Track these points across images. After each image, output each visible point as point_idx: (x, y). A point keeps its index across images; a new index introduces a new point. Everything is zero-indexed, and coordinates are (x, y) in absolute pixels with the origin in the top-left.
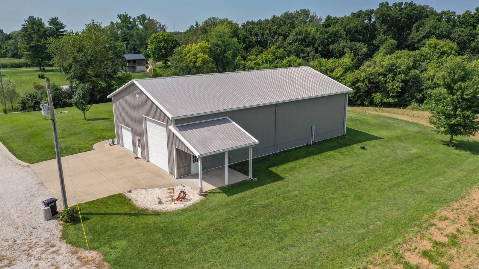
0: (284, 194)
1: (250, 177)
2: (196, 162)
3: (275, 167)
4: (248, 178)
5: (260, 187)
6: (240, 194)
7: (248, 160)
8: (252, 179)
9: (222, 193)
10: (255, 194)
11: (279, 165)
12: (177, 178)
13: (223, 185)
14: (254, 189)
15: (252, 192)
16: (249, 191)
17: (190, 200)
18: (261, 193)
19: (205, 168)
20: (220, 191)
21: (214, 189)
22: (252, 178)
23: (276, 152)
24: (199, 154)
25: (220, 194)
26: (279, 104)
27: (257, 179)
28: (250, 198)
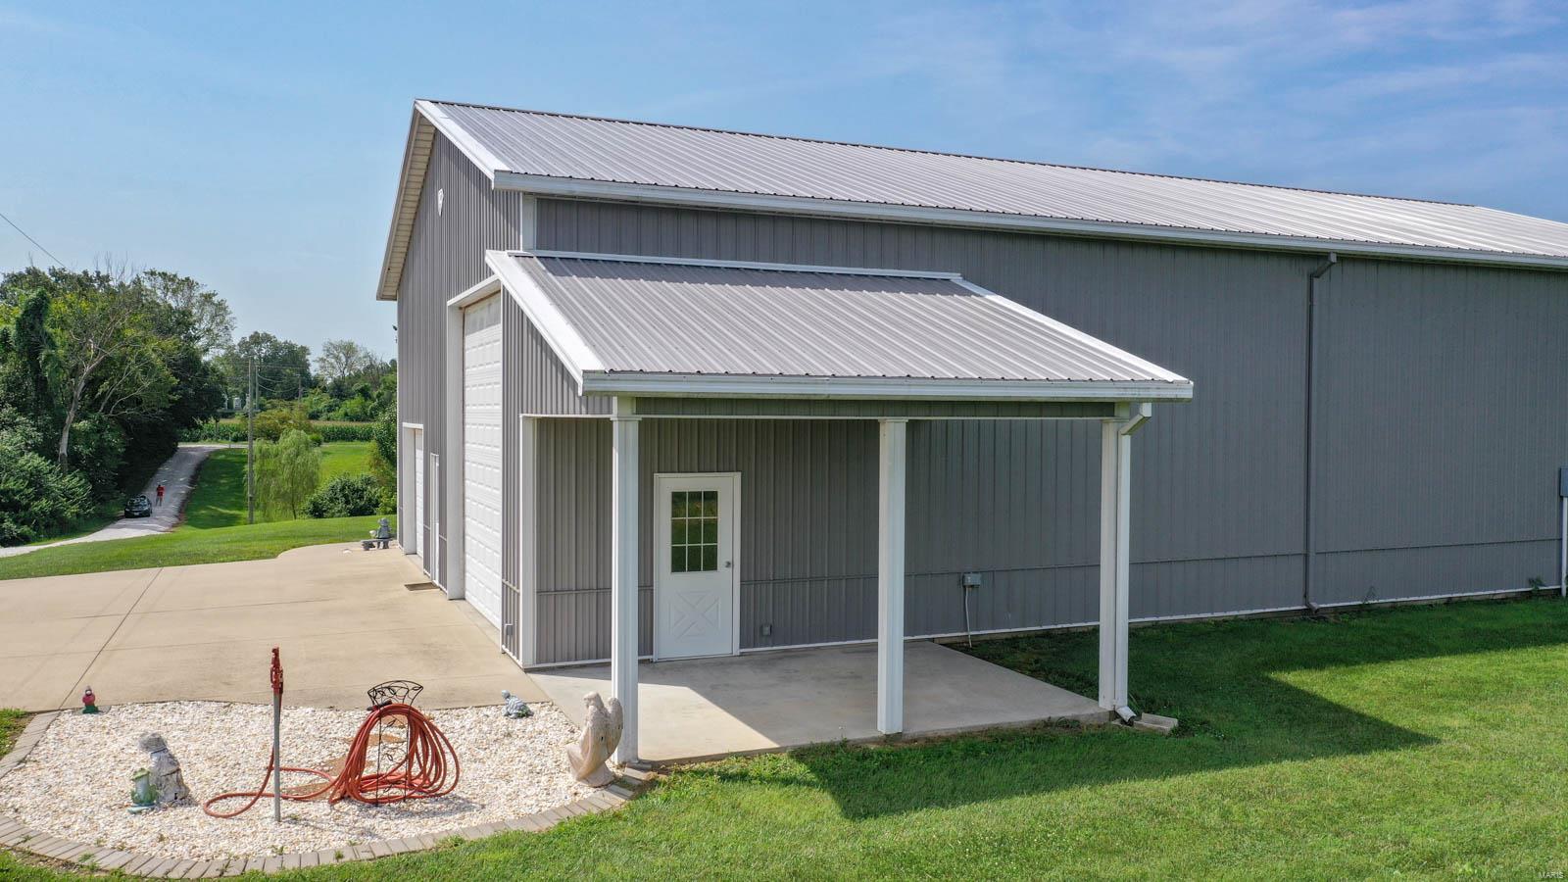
0: (1487, 852)
1: (1105, 703)
2: (694, 567)
3: (1326, 673)
4: (1091, 711)
5: (1207, 777)
6: (984, 807)
7: (1096, 630)
8: (1130, 723)
9: (810, 784)
10: (1141, 825)
11: (1357, 663)
12: (527, 671)
13: (854, 735)
14: (1140, 785)
15: (1116, 807)
16: (1084, 793)
17: (465, 806)
18: (1213, 819)
19: (767, 630)
20: (799, 770)
21: (760, 753)
22: (1127, 713)
23: (1315, 605)
24: (596, 364)
25: (791, 789)
26: (1333, 258)
27: (1174, 722)
28: (1082, 849)
